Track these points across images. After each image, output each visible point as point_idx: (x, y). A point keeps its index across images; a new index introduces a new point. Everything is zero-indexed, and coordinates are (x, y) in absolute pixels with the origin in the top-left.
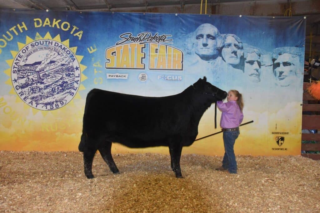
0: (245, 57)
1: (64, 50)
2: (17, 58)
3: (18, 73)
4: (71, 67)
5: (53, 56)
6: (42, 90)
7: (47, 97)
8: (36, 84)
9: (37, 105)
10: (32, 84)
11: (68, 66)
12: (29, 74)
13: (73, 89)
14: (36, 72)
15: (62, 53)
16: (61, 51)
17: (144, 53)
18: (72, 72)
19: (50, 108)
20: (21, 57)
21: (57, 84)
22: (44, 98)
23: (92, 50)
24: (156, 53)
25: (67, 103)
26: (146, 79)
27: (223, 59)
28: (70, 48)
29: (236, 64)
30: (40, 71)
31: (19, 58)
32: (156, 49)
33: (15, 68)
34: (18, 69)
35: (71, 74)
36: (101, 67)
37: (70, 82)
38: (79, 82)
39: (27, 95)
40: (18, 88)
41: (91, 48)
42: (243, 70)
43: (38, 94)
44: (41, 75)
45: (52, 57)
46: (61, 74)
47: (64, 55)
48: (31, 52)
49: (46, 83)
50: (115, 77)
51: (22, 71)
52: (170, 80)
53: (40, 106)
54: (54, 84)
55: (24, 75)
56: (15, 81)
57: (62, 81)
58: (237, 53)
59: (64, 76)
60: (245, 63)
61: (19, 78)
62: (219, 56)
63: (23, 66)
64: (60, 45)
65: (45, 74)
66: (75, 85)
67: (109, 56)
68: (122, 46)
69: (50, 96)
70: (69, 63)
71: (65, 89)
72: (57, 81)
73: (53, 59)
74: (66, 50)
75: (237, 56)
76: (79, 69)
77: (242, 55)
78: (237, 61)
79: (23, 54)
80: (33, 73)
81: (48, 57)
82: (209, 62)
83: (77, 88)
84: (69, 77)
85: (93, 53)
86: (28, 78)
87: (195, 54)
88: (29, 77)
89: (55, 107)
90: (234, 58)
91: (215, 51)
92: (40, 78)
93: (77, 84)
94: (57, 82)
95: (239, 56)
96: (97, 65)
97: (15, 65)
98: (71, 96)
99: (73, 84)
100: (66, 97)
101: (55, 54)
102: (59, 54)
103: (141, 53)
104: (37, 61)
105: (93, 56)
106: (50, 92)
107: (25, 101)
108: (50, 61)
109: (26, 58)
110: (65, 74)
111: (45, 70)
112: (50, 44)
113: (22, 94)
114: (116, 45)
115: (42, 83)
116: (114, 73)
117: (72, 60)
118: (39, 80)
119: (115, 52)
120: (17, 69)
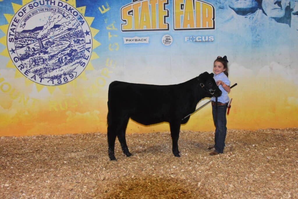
0: (291, 8)
1: (70, 11)
2: (13, 23)
3: (15, 42)
4: (80, 31)
5: (58, 19)
6: (46, 61)
7: (53, 69)
8: (38, 54)
9: (41, 80)
10: (33, 54)
11: (76, 31)
12: (29, 42)
13: (84, 58)
14: (37, 39)
15: (67, 15)
16: (67, 13)
17: (167, 11)
18: (81, 37)
19: (58, 83)
20: (17, 21)
21: (64, 53)
22: (49, 71)
23: (104, 10)
24: (182, 10)
25: (77, 76)
26: (171, 42)
27: (264, 12)
28: (77, 9)
29: (280, 17)
30: (43, 38)
31: (15, 23)
32: (182, 5)
33: (11, 36)
34: (15, 36)
35: (81, 40)
36: (116, 29)
37: (80, 50)
38: (90, 50)
39: (29, 68)
40: (16, 60)
41: (103, 6)
42: (289, 24)
43: (42, 66)
44: (44, 43)
45: (56, 21)
46: (67, 41)
47: (71, 16)
48: (30, 15)
49: (50, 53)
50: (134, 42)
51: (20, 39)
52: (199, 42)
53: (45, 81)
54: (60, 54)
55: (23, 43)
56: (13, 51)
57: (70, 50)
58: (281, 4)
59: (72, 43)
60: (292, 15)
61: (18, 47)
62: (258, 9)
63: (21, 32)
64: (64, 4)
65: (49, 41)
66: (86, 53)
67: (126, 16)
68: (140, 3)
69: (57, 68)
70: (77, 27)
71: (74, 59)
72: (64, 49)
73: (57, 23)
74: (73, 11)
75: (281, 7)
76: (90, 33)
77: (288, 5)
78: (281, 14)
79: (20, 18)
80: (33, 41)
81: (51, 21)
82: (246, 17)
83: (88, 56)
84: (78, 44)
85: (106, 13)
86: (29, 48)
87: (229, 8)
88: (29, 46)
89: (63, 82)
90: (278, 10)
91: (254, 3)
92: (43, 47)
93: (88, 52)
94: (64, 51)
95: (284, 7)
96: (111, 27)
97: (11, 31)
98: (82, 66)
99: (83, 52)
100: (75, 68)
101: (59, 16)
102: (64, 16)
103: (163, 10)
104: (38, 26)
105: (106, 17)
106: (57, 63)
107: (27, 75)
108: (53, 25)
109: (24, 22)
110: (73, 40)
111: (48, 37)
112: (53, 4)
113: (22, 67)
114: (133, 2)
115: (46, 53)
116: (132, 37)
117: (81, 23)
118: (42, 49)
119: (132, 11)
120: (13, 37)
